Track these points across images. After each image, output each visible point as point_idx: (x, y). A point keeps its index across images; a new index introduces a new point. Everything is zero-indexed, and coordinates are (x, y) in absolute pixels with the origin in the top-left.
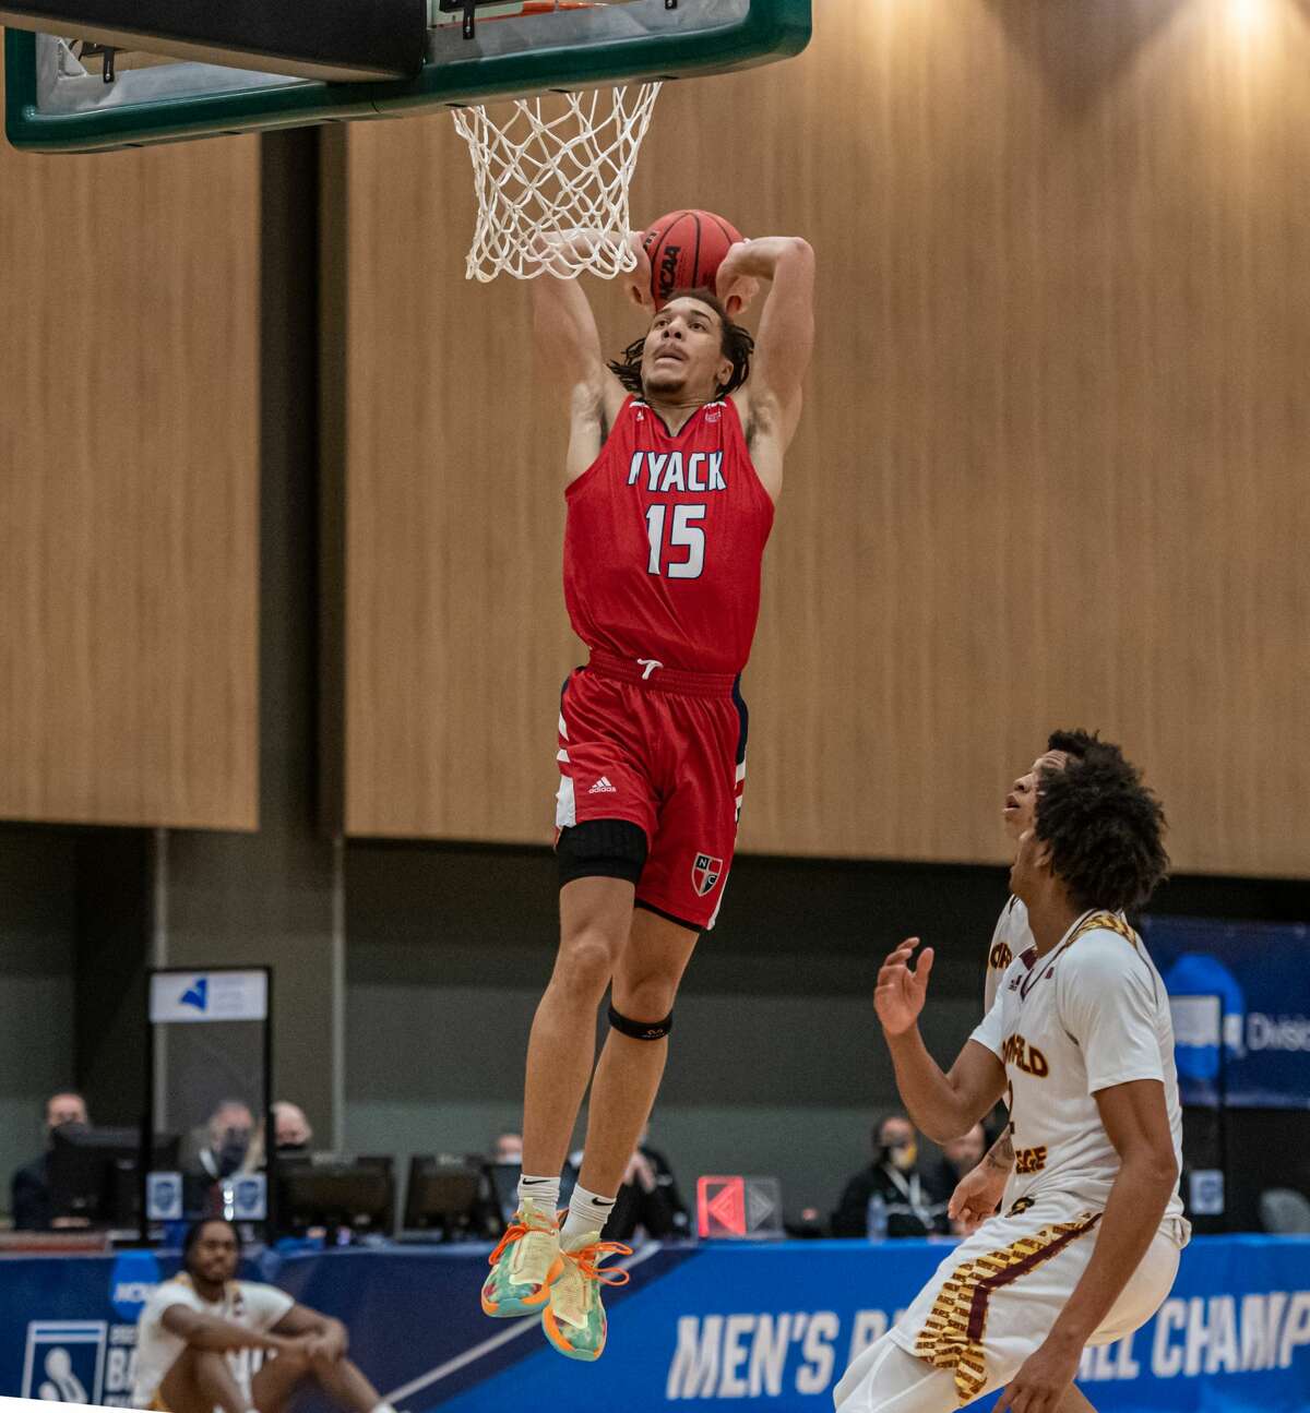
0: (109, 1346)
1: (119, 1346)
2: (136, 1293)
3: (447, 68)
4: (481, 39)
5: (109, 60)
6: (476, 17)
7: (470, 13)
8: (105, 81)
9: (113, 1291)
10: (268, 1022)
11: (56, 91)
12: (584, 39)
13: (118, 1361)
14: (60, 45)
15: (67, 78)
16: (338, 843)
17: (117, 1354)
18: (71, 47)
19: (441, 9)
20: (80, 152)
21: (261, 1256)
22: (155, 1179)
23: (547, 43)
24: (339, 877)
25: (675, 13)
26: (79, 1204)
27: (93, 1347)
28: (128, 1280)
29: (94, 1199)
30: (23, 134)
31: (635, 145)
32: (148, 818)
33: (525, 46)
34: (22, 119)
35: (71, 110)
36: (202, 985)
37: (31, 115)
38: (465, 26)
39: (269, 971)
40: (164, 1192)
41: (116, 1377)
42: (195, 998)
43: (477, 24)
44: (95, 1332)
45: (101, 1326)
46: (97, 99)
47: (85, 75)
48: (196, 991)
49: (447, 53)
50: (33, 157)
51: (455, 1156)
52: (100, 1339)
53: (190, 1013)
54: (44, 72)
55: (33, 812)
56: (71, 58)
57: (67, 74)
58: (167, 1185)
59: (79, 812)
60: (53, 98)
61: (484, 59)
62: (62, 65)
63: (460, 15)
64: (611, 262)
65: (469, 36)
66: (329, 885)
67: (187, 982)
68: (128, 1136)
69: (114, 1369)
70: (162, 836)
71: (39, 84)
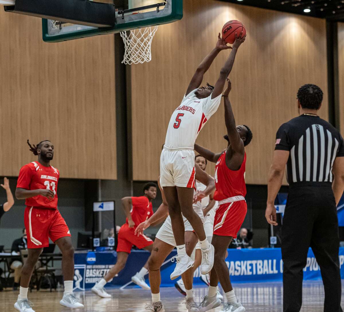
0: (86, 269)
1: (88, 269)
2: (91, 259)
3: (120, 24)
4: (125, 19)
5: (60, 25)
6: (124, 15)
7: (123, 14)
8: (60, 29)
9: (87, 259)
10: (114, 211)
11: (51, 31)
12: (143, 18)
13: (88, 272)
14: (52, 23)
15: (53, 29)
16: (132, 182)
17: (88, 270)
18: (54, 23)
19: (118, 14)
20: (55, 42)
21: (114, 252)
22: (95, 239)
23: (136, 19)
24: (132, 188)
25: (159, 13)
26: (83, 245)
27: (83, 269)
28: (90, 257)
29: (86, 244)
30: (45, 39)
31: (152, 37)
32: (97, 178)
33: (133, 20)
34: (45, 36)
35: (54, 34)
36: (103, 204)
37: (47, 36)
38: (122, 17)
39: (114, 202)
40: (96, 242)
41: (88, 275)
42: (101, 207)
43: (124, 16)
44: (84, 266)
45: (85, 265)
46: (58, 32)
47: (56, 28)
48: (101, 205)
49: (119, 22)
50: (47, 43)
51: (149, 234)
52: (85, 268)
53: (101, 209)
54: (49, 28)
55: (76, 177)
56: (54, 25)
57: (53, 28)
58: (97, 240)
59: (84, 177)
60: (51, 32)
61: (125, 23)
62: (52, 26)
63: (121, 15)
64: (149, 59)
65: (123, 18)
66: (130, 189)
67: (100, 204)
68: (90, 233)
69: (87, 273)
70: (100, 181)
71: (48, 30)
